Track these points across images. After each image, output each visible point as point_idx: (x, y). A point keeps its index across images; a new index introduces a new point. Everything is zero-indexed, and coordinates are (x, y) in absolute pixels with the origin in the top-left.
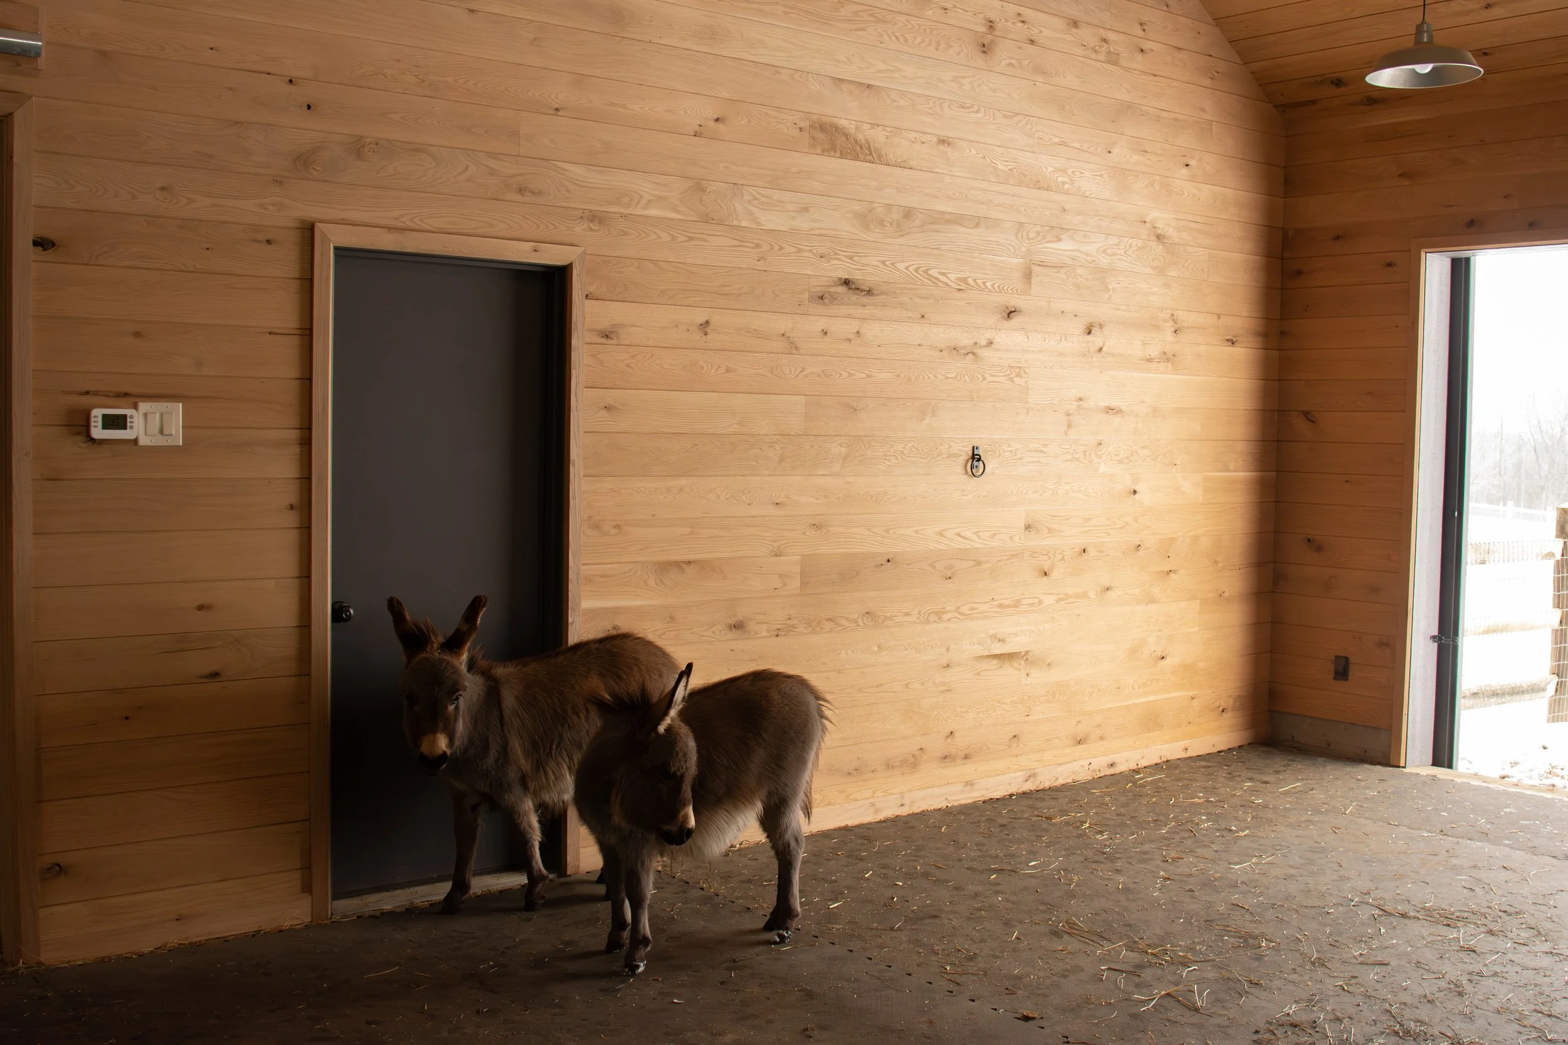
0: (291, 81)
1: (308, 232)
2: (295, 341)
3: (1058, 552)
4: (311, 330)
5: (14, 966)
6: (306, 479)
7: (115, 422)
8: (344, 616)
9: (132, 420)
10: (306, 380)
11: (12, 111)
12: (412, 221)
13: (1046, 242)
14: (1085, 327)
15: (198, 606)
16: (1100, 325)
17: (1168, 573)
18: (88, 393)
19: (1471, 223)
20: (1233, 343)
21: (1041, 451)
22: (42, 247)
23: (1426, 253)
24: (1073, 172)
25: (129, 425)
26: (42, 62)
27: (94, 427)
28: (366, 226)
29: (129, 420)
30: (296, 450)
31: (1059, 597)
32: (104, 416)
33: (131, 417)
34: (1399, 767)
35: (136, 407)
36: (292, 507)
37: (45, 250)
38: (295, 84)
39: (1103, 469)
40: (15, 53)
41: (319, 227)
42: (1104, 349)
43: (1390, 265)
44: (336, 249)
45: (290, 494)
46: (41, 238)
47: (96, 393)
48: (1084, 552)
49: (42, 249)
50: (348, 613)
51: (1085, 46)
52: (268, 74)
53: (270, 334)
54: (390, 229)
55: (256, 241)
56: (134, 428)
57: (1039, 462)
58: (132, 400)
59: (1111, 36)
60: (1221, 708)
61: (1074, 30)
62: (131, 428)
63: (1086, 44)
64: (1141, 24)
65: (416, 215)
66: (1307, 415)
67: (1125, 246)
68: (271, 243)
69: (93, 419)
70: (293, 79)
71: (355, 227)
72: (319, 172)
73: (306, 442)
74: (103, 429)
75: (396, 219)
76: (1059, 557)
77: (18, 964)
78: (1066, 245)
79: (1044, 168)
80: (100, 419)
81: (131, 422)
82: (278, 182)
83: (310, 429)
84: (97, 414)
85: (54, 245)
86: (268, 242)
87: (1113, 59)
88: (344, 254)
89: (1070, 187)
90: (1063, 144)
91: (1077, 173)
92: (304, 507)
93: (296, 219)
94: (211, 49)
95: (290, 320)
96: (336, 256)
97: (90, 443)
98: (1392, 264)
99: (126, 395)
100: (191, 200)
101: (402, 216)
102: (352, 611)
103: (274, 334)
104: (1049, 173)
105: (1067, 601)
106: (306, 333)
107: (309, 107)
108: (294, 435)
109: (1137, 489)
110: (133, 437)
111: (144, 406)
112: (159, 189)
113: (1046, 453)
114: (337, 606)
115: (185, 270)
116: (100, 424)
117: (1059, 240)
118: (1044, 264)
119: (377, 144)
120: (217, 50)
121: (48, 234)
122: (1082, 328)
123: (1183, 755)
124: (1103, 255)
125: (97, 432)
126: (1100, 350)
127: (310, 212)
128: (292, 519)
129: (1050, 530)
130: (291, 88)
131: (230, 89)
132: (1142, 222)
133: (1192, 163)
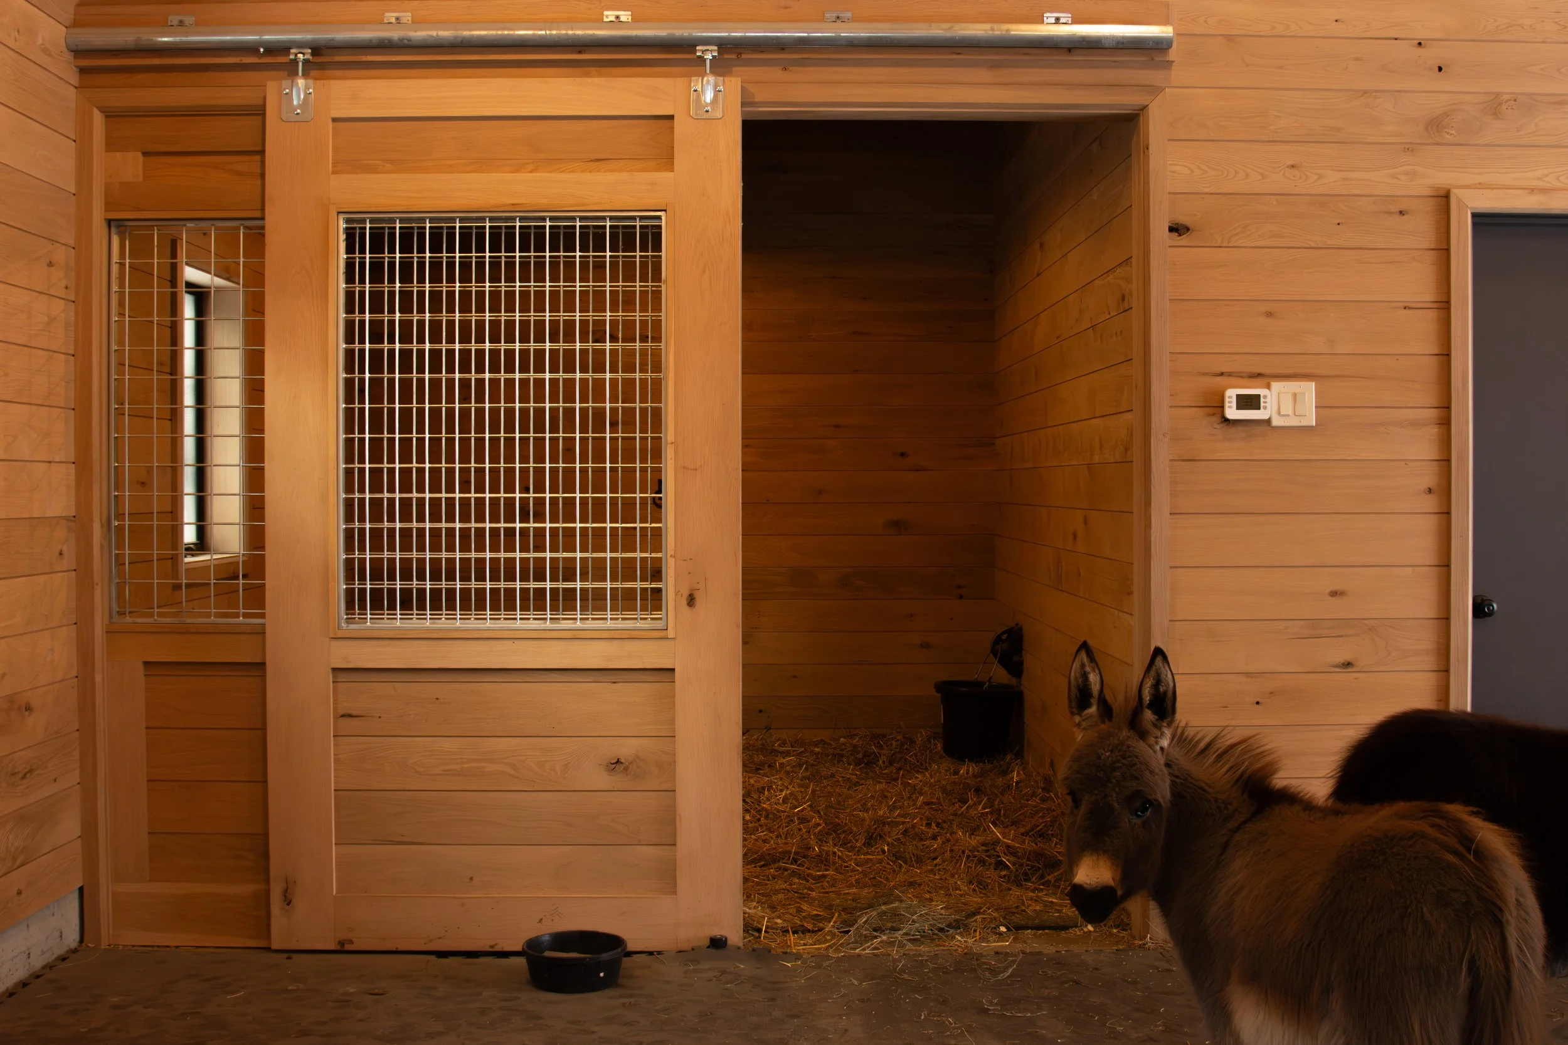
0: (1420, 44)
1: (1444, 199)
2: (1432, 315)
4: (1448, 302)
5: (1141, 940)
6: (1445, 462)
7: (1249, 402)
8: (1486, 610)
9: (1265, 400)
10: (1445, 356)
11: (1146, 103)
12: (1558, 179)
15: (1332, 592)
18: (1222, 374)
22: (1176, 232)
25: (1262, 404)
26: (1173, 54)
27: (1229, 407)
28: (1506, 188)
29: (1262, 400)
30: (1434, 431)
32: (1238, 396)
33: (1265, 397)
35: (1268, 387)
36: (1430, 491)
37: (1180, 235)
38: (1424, 47)
40: (1148, 47)
41: (1455, 193)
44: (1474, 215)
45: (1428, 477)
46: (1176, 224)
47: (1230, 374)
49: (1177, 234)
50: (1491, 608)
52: (1396, 39)
53: (1405, 308)
54: (1532, 190)
55: (1390, 213)
56: (1268, 408)
58: (1264, 381)
62: (1265, 408)
65: (1561, 173)
68: (1403, 214)
69: (1227, 400)
70: (1422, 42)
71: (1494, 190)
72: (1452, 136)
73: (1445, 422)
74: (1237, 409)
75: (1539, 179)
77: (1145, 939)
80: (1234, 400)
81: (1264, 402)
82: (1409, 149)
83: (1448, 408)
84: (1231, 394)
85: (1188, 229)
86: (1401, 213)
88: (1484, 222)
92: (1443, 491)
93: (1430, 187)
94: (1336, 21)
95: (1427, 294)
96: (1474, 224)
97: (1225, 424)
99: (1259, 375)
100: (1320, 177)
101: (1547, 175)
102: (1495, 606)
103: (1409, 308)
106: (1444, 305)
107: (1440, 69)
108: (1431, 414)
110: (1266, 417)
111: (1276, 386)
112: (1288, 167)
114: (1479, 601)
115: (1316, 246)
116: (1234, 405)
119: (1515, 100)
120: (1342, 22)
121: (1182, 219)
125: (1232, 413)
127: (1444, 179)
128: (1430, 504)
130: (1420, 51)
131: (1357, 59)
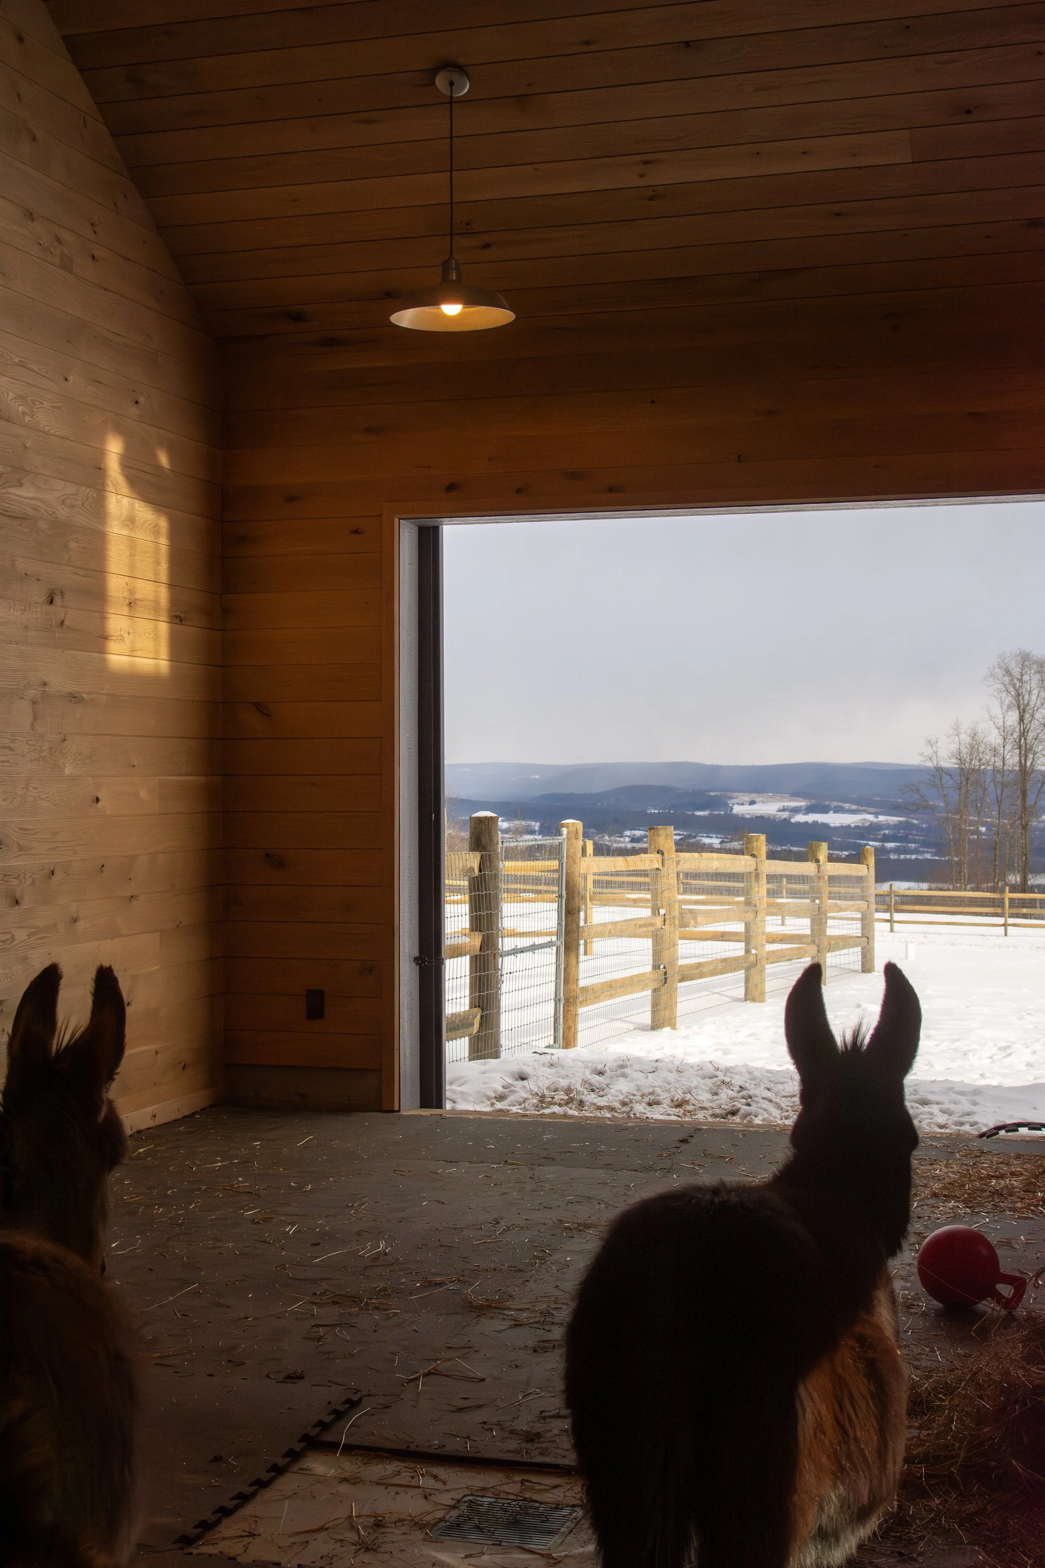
3: (28, 874)
13: (9, 487)
14: (47, 595)
16: (62, 592)
17: (130, 900)
19: (451, 487)
20: (181, 621)
21: (10, 748)
23: (399, 519)
24: (33, 401)
31: (30, 931)
34: (393, 1111)
39: (68, 770)
42: (66, 622)
43: (356, 532)
48: (53, 874)
51: (40, 244)
57: (8, 761)
59: (65, 236)
60: (183, 1064)
61: (30, 223)
63: (42, 243)
64: (92, 224)
66: (260, 708)
67: (83, 496)
76: (29, 881)
78: (26, 492)
79: (5, 394)
87: (66, 265)
89: (31, 419)
90: (21, 364)
91: (37, 403)
98: (359, 531)
104: (11, 400)
105: (38, 936)
109: (99, 795)
113: (14, 750)
117: (21, 485)
118: (9, 514)
122: (43, 597)
123: (150, 1123)
124: (62, 506)
126: (62, 623)
129: (21, 848)
132: (97, 468)
133: (142, 400)
